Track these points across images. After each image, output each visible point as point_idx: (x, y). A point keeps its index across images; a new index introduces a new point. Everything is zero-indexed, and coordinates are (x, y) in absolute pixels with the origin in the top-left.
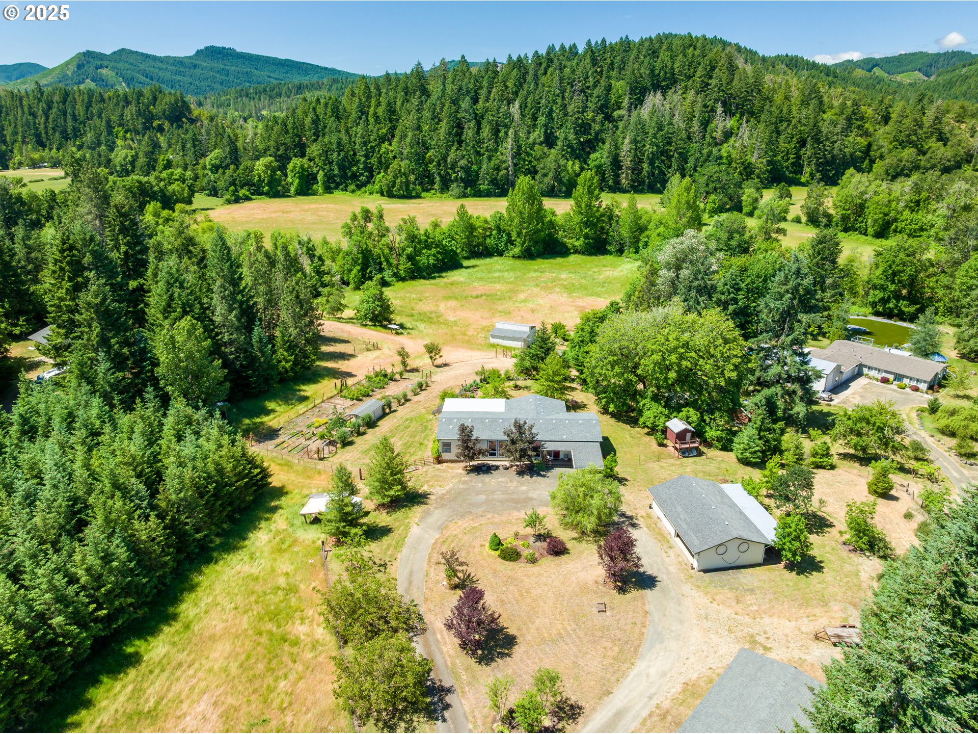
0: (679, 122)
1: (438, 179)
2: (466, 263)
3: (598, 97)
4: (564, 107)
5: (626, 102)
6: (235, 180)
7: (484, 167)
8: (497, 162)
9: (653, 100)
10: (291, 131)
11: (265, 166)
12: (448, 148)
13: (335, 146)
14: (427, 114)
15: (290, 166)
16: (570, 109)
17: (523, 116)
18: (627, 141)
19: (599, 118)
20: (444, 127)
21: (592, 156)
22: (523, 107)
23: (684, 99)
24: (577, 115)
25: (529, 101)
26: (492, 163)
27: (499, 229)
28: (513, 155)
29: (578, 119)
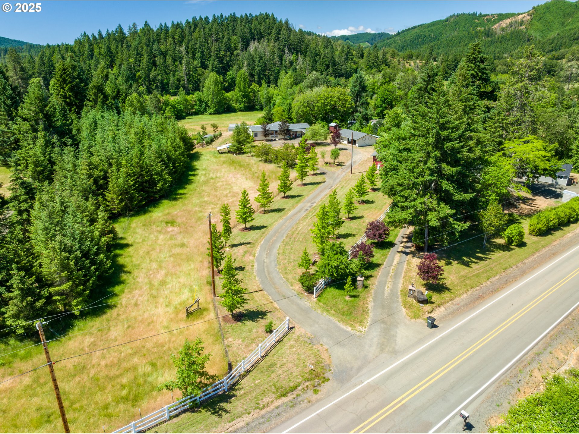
0: (268, 56)
2: (187, 117)
3: (226, 43)
4: (209, 49)
5: (240, 46)
7: (172, 79)
8: (178, 77)
9: (253, 46)
12: (150, 70)
16: (213, 49)
17: (187, 52)
18: (245, 64)
19: (228, 54)
20: (145, 60)
21: (228, 73)
22: (187, 48)
23: (268, 45)
24: (216, 52)
25: (190, 45)
26: (175, 78)
27: (200, 101)
28: (186, 73)
29: (217, 54)
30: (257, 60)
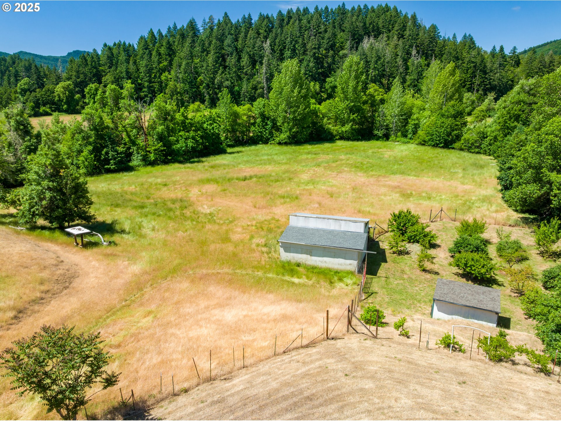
0: (388, 57)
1: (207, 97)
2: (229, 150)
3: (329, 38)
4: (304, 45)
5: (348, 44)
6: (39, 100)
7: (245, 87)
8: (254, 83)
9: (366, 44)
10: (89, 63)
11: (63, 88)
12: (215, 73)
13: (124, 74)
14: (198, 48)
15: (86, 90)
16: (309, 46)
17: (273, 50)
19: (331, 53)
20: (211, 58)
21: (328, 80)
22: (273, 44)
23: (388, 44)
24: (314, 51)
25: (277, 41)
26: (251, 84)
27: (264, 117)
28: (267, 78)
29: (315, 53)
30: (373, 60)
